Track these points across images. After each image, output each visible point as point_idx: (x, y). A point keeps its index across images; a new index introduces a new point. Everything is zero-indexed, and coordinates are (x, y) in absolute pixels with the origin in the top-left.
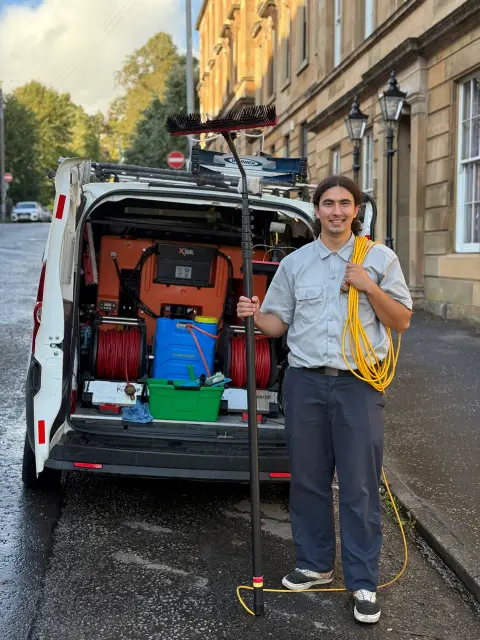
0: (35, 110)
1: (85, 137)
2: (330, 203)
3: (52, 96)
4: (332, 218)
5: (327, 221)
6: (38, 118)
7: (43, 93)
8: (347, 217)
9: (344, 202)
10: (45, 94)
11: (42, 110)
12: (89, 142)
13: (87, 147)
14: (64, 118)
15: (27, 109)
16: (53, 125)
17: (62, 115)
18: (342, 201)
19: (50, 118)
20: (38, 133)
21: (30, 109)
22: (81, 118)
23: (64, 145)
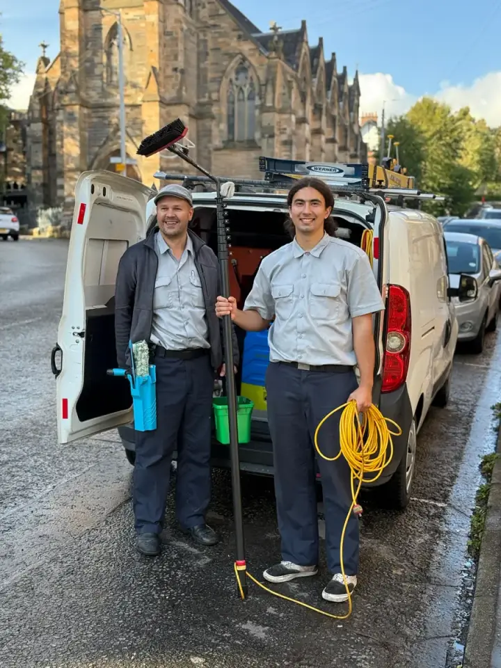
0: (424, 128)
1: (479, 152)
2: (302, 202)
3: (443, 111)
4: (302, 217)
5: (298, 220)
6: (427, 135)
7: (435, 108)
8: (316, 216)
9: (314, 202)
10: (437, 111)
11: (432, 128)
12: (484, 157)
13: (482, 162)
14: (455, 133)
15: (415, 128)
16: (442, 142)
17: (453, 131)
18: (312, 201)
19: (439, 135)
20: (426, 150)
21: (419, 127)
22: (477, 132)
23: (453, 162)
